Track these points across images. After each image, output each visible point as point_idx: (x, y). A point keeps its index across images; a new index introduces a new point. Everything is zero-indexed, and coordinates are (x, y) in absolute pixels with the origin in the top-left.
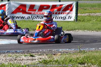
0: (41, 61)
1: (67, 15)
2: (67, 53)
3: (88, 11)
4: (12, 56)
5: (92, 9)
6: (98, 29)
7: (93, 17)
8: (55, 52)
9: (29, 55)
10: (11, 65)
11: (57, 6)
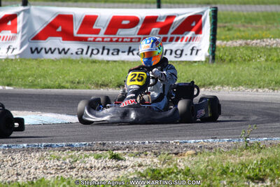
0: (142, 171)
1: (187, 44)
3: (238, 34)
4: (61, 158)
5: (247, 27)
6: (276, 83)
7: (257, 49)
8: (176, 148)
9: (109, 156)
10: (65, 183)
11: (158, 20)
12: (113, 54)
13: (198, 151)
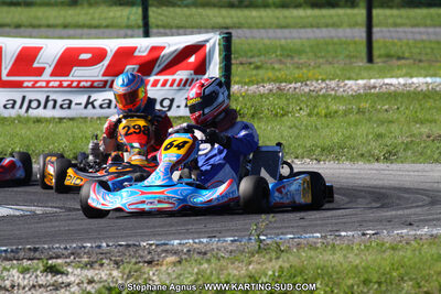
0: (93, 291)
1: (180, 90)
2: (205, 253)
5: (285, 64)
6: (323, 150)
7: (296, 97)
8: (149, 253)
9: (42, 268)
11: (136, 54)
12: (61, 107)
13: (184, 257)
